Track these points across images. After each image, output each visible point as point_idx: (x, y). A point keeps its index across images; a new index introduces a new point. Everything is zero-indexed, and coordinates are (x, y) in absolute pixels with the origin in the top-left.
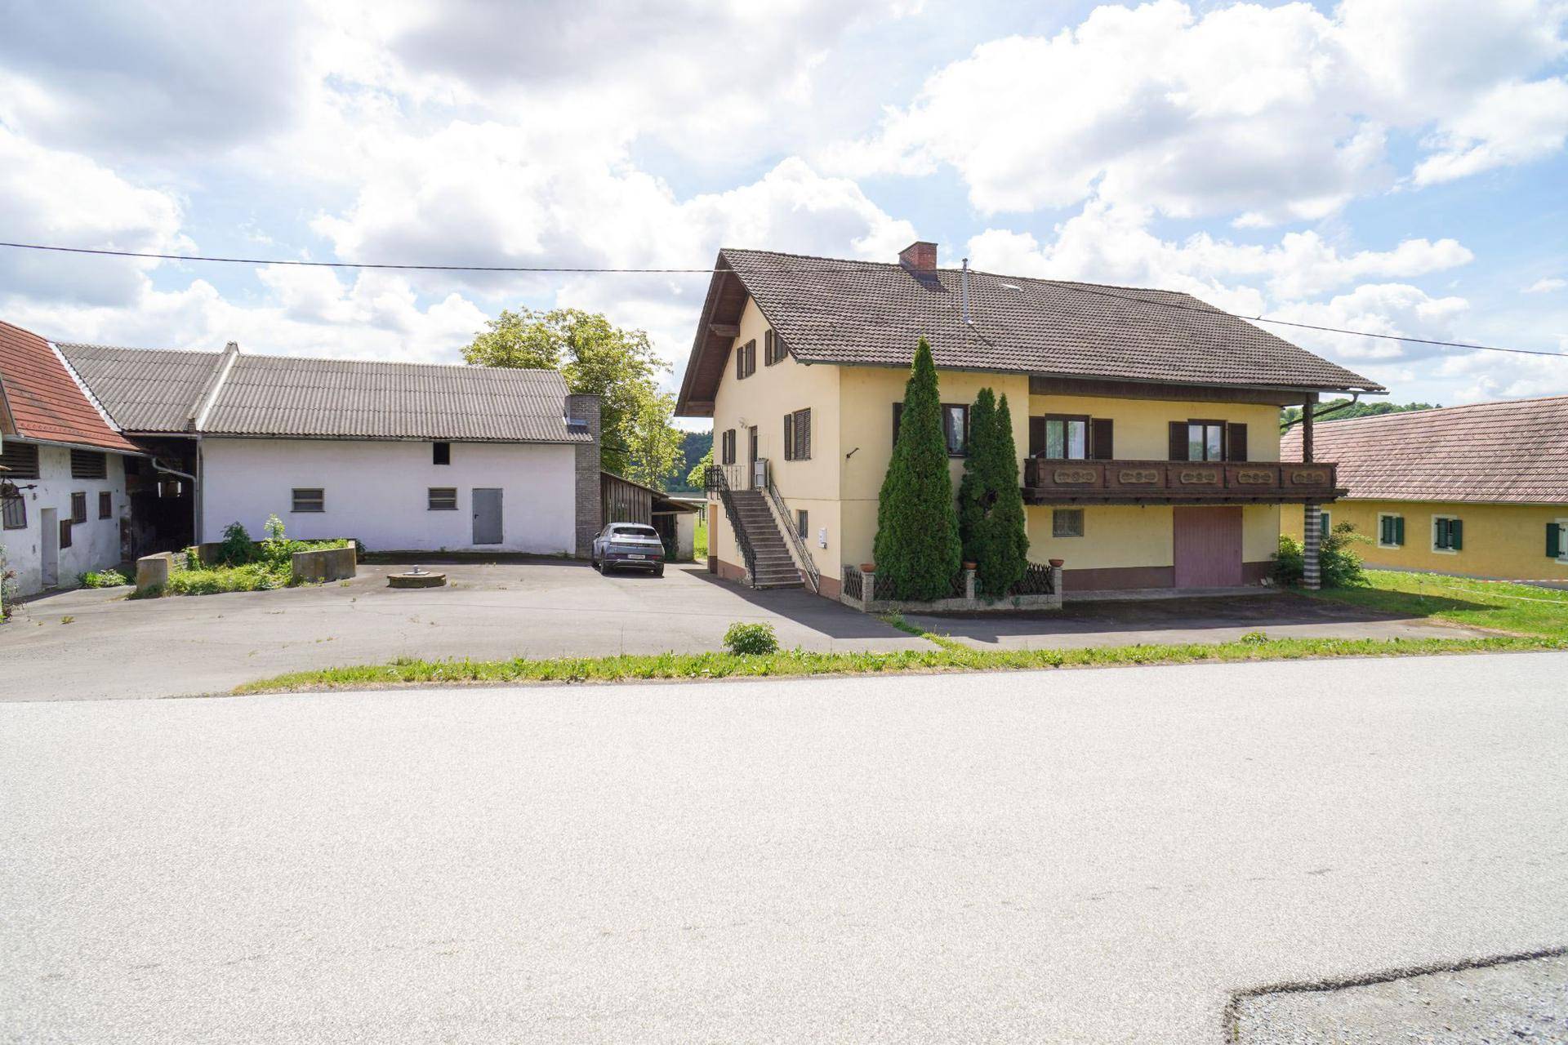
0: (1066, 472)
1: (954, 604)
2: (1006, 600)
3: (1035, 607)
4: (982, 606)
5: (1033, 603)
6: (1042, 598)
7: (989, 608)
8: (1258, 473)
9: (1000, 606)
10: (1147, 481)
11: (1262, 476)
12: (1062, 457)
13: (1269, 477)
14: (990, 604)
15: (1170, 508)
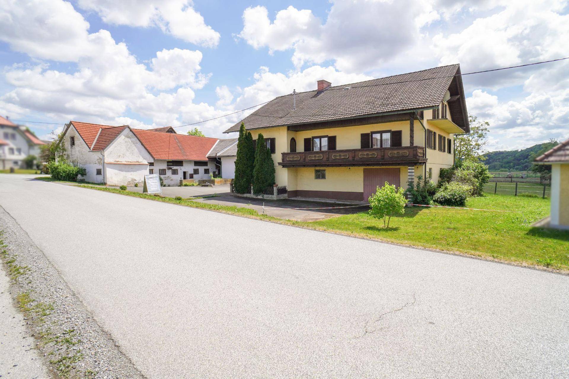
0: (290, 157)
1: (248, 195)
2: (261, 195)
3: (268, 199)
4: (255, 197)
5: (268, 197)
6: (270, 196)
7: (257, 197)
8: (368, 153)
9: (260, 197)
10: (318, 158)
11: (371, 154)
12: (319, 150)
13: (375, 154)
14: (257, 196)
15: (362, 168)
